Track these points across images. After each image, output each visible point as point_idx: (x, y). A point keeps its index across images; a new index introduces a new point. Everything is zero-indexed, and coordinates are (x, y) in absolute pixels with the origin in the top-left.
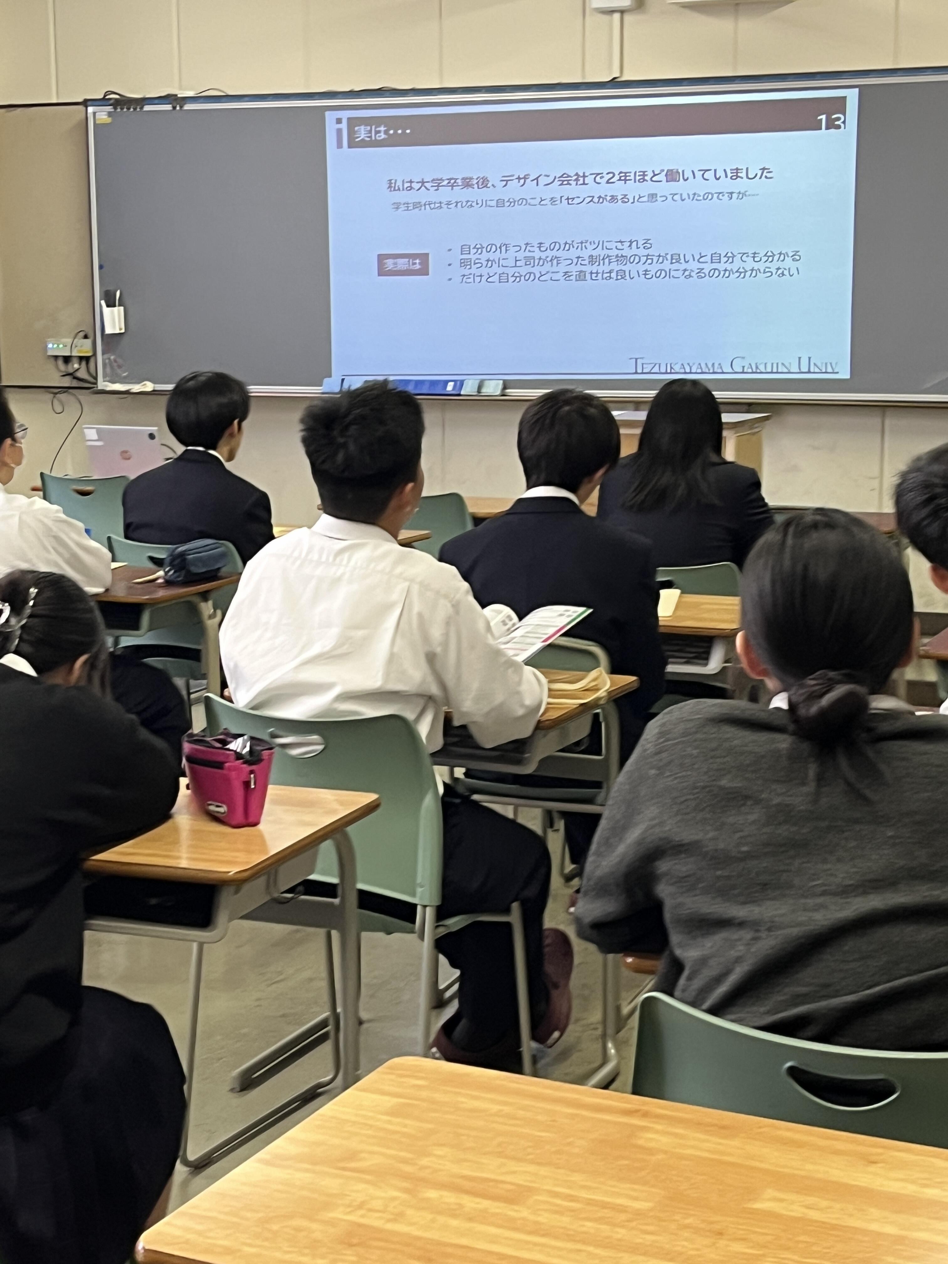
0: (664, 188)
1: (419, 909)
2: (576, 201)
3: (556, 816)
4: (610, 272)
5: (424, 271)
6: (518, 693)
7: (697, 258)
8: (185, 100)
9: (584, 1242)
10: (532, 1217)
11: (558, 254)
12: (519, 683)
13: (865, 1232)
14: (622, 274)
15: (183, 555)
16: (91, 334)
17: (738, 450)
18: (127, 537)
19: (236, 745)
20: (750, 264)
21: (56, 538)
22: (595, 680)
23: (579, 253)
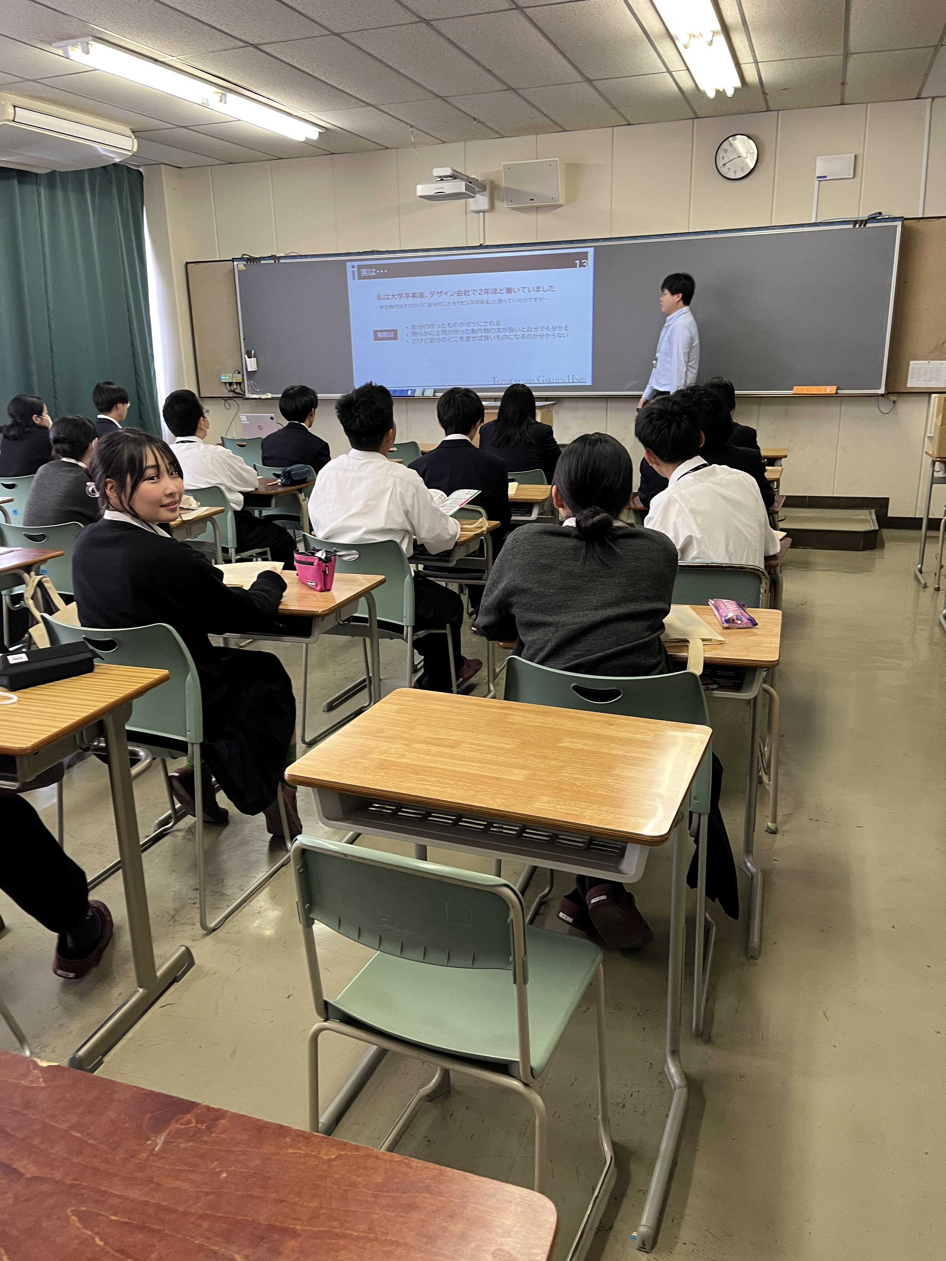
0: (507, 296)
1: (405, 627)
2: (465, 303)
3: (464, 587)
4: (481, 337)
5: (395, 338)
6: (447, 529)
7: (521, 329)
8: (280, 258)
9: (485, 763)
10: (462, 754)
11: (457, 329)
12: (447, 524)
13: (609, 754)
14: (487, 338)
15: (289, 472)
16: (241, 373)
17: (542, 418)
18: (263, 465)
19: (319, 554)
20: (545, 332)
21: (229, 465)
22: (481, 523)
23: (466, 328)
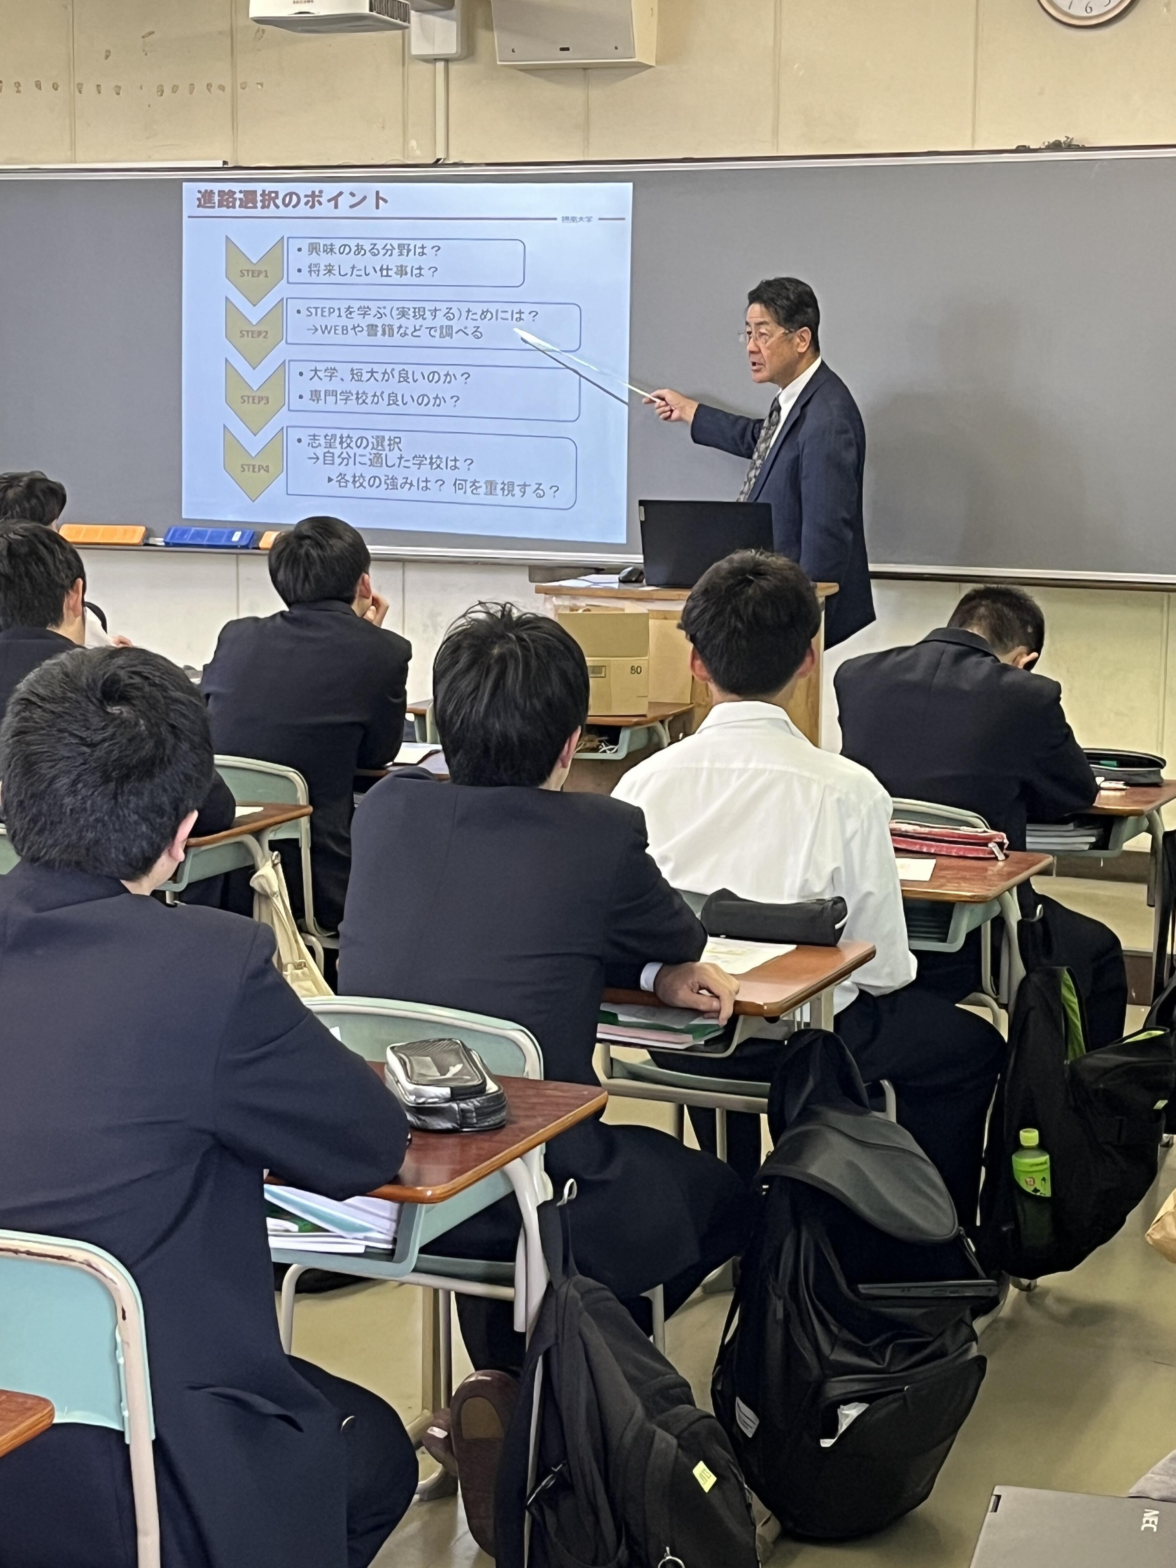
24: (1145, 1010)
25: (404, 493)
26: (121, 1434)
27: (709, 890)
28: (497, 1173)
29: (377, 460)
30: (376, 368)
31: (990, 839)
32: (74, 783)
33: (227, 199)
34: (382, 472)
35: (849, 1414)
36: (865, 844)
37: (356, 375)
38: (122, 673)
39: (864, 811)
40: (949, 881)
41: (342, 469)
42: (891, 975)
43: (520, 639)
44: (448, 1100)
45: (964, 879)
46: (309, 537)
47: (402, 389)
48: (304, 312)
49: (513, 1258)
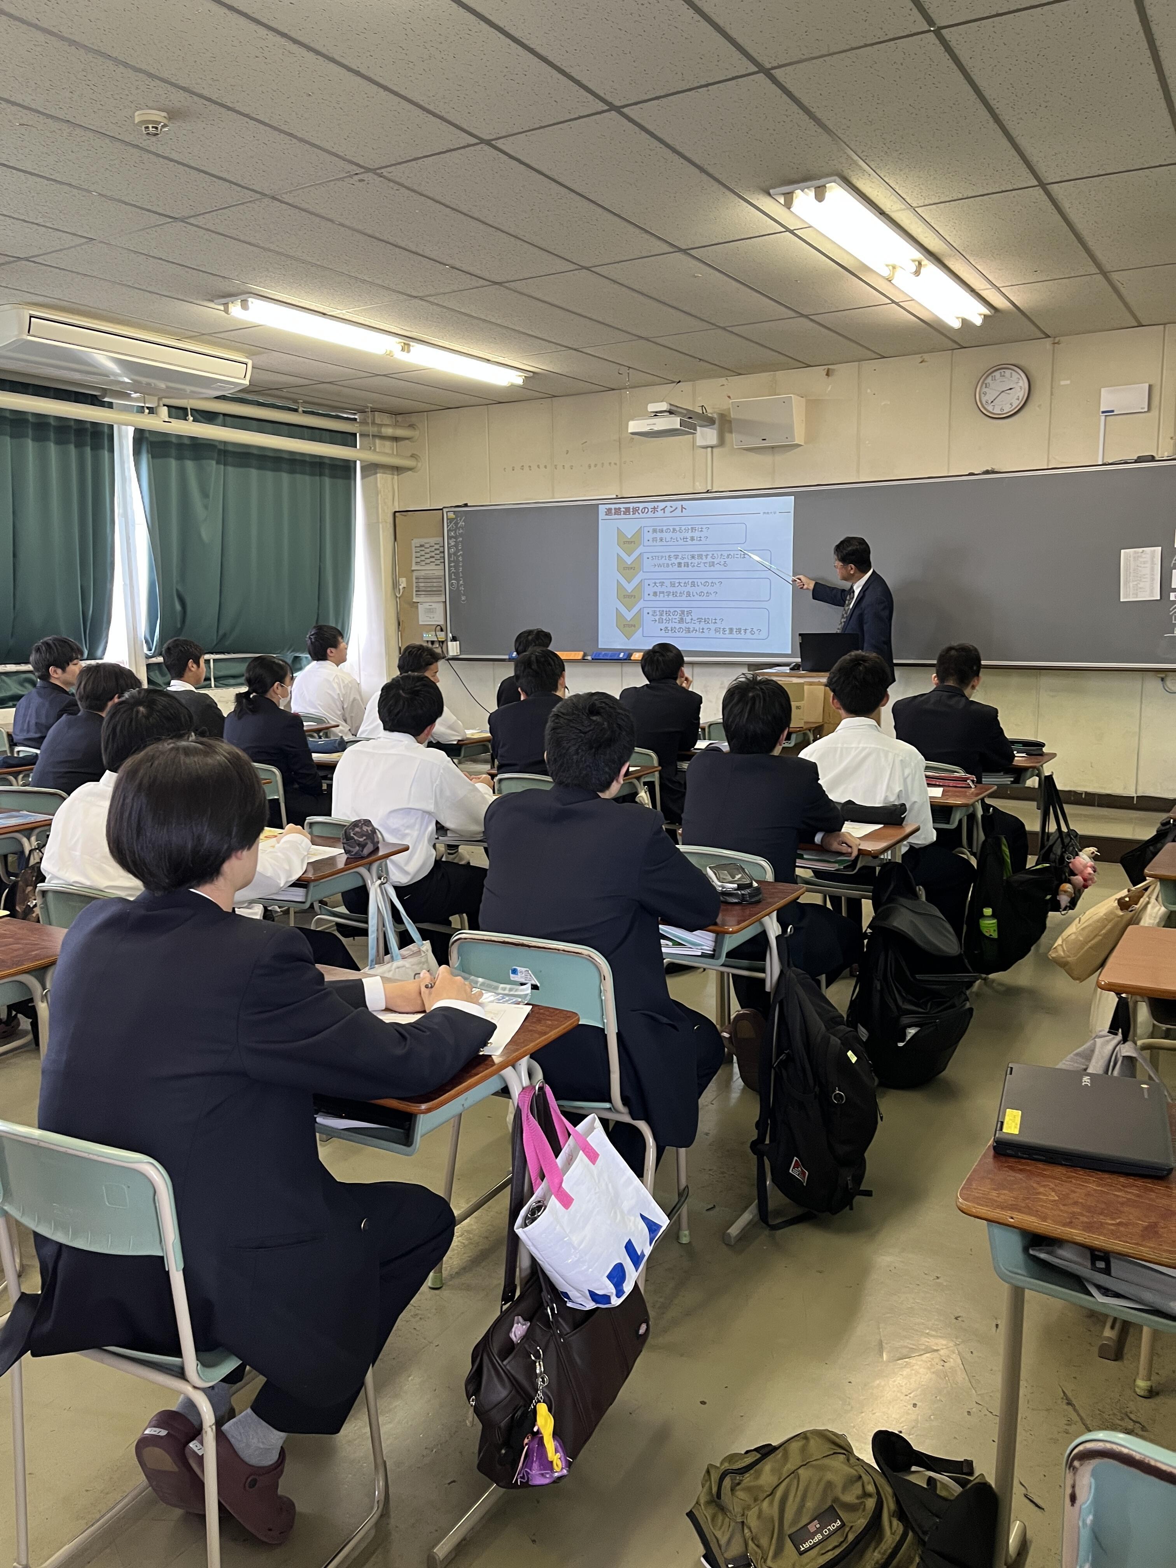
24: (1036, 857)
25: (693, 634)
26: (603, 1030)
27: (843, 801)
28: (757, 924)
29: (681, 621)
30: (681, 581)
31: (968, 779)
32: (577, 750)
33: (618, 512)
34: (683, 626)
35: (911, 1032)
36: (913, 780)
37: (673, 585)
38: (597, 702)
39: (913, 764)
40: (951, 796)
41: (667, 625)
42: (925, 839)
43: (762, 689)
44: (736, 890)
45: (957, 796)
46: (657, 652)
47: (691, 590)
48: (651, 558)
49: (764, 960)
